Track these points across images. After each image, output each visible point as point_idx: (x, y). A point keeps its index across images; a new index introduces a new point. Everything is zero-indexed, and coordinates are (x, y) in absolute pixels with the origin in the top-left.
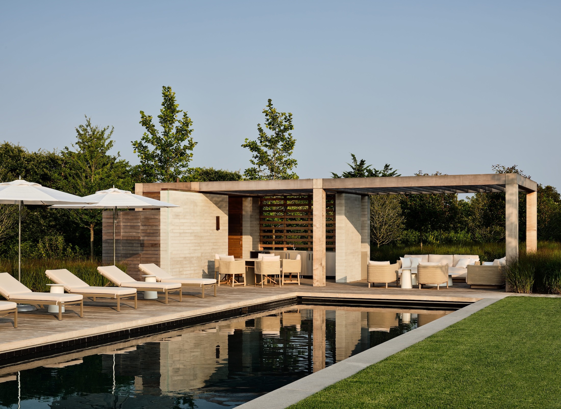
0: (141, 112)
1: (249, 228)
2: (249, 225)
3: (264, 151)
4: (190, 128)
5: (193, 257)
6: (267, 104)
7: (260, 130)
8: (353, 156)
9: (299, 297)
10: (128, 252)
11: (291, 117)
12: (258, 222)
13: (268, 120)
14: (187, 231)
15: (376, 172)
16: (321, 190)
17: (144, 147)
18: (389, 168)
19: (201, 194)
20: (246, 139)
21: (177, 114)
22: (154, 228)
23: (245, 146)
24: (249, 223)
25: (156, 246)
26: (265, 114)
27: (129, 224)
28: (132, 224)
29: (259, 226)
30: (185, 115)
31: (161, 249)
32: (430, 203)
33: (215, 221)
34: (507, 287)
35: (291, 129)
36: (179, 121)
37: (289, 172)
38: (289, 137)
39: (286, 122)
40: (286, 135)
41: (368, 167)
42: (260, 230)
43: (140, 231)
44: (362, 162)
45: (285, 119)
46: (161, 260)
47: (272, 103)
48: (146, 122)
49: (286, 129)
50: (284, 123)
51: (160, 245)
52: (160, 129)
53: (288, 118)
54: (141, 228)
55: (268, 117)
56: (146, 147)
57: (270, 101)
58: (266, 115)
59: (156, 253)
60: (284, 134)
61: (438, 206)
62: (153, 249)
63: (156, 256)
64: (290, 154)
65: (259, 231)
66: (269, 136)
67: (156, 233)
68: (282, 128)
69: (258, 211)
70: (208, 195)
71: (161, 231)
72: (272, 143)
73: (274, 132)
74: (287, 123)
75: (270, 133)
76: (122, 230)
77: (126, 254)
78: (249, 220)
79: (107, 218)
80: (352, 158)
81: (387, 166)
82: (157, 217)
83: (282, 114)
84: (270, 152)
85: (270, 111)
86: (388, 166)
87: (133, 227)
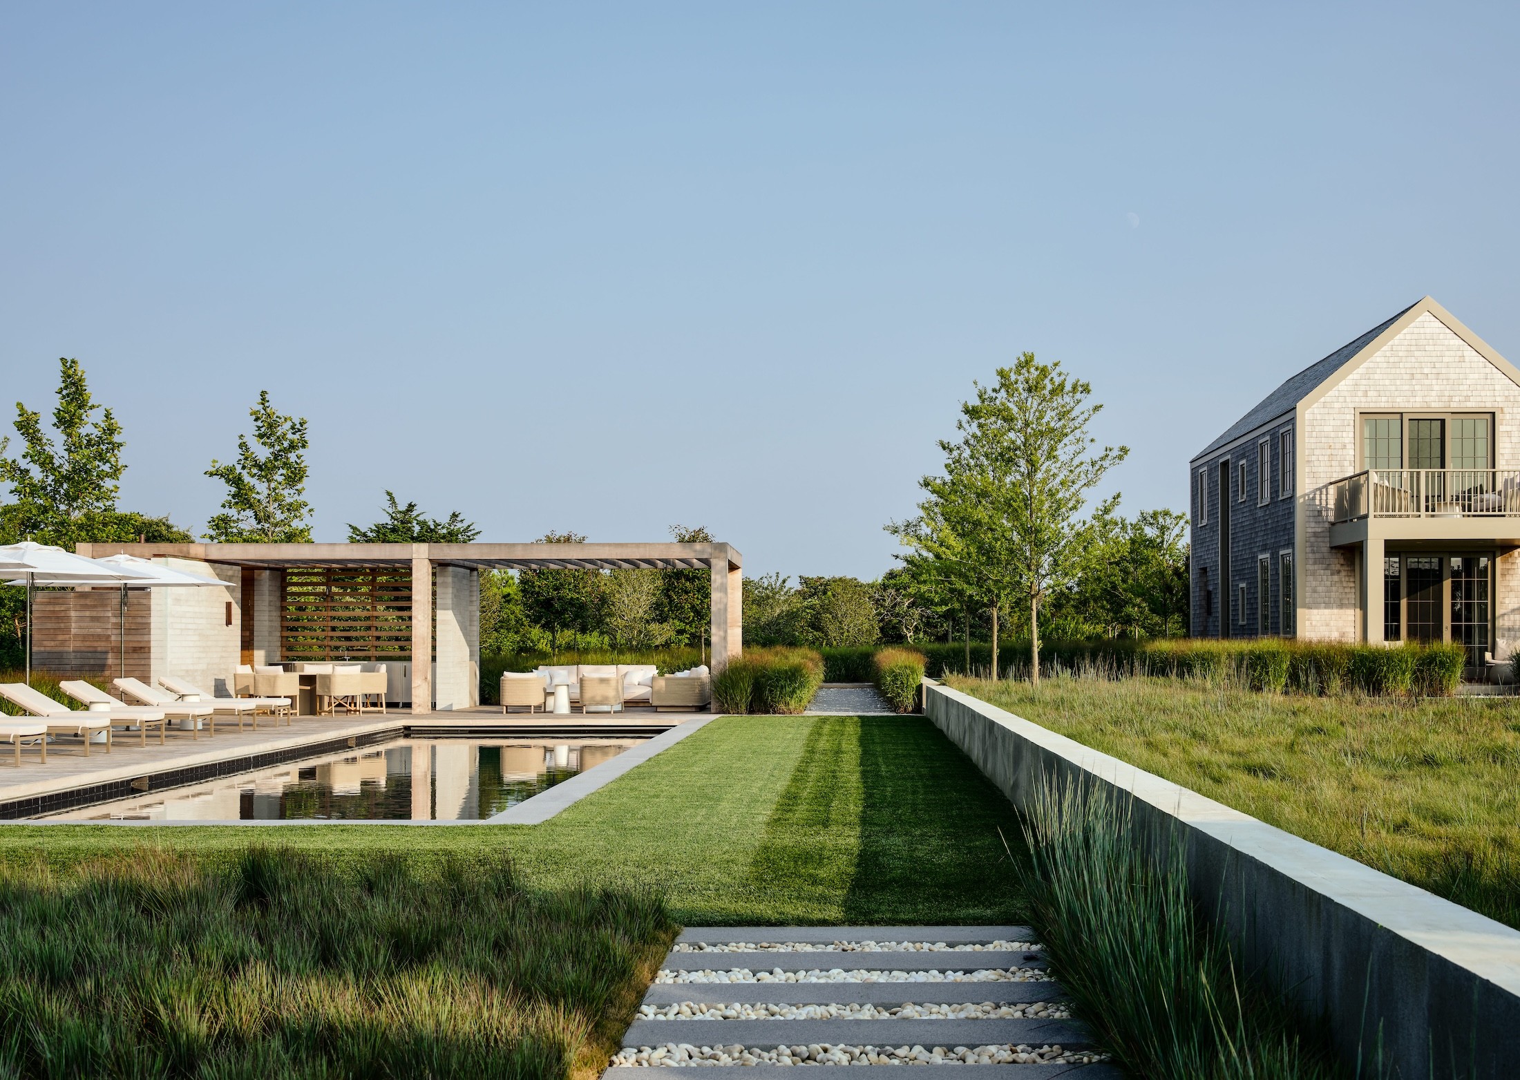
0: (18, 404)
1: (267, 623)
2: (266, 618)
3: (252, 484)
4: (116, 438)
5: (196, 671)
6: (259, 399)
7: (243, 446)
8: (389, 494)
9: (407, 728)
10: (87, 661)
11: (305, 426)
12: (279, 614)
13: (259, 428)
14: (190, 626)
15: (437, 525)
16: (427, 562)
17: (22, 471)
18: (459, 519)
19: (207, 564)
20: (214, 461)
21: (89, 412)
22: (139, 620)
23: (211, 475)
24: (267, 614)
25: (143, 650)
26: (254, 417)
27: (87, 614)
28: (94, 614)
29: (279, 619)
30: (108, 416)
31: (152, 655)
32: (570, 584)
33: (224, 611)
34: (713, 706)
35: (304, 446)
36: (96, 426)
37: (297, 524)
38: (298, 461)
39: (294, 433)
40: (292, 457)
41: (418, 515)
42: (282, 627)
43: (110, 626)
44: (411, 507)
45: (293, 428)
46: (152, 674)
47: (267, 397)
48: (27, 426)
49: (292, 447)
50: (290, 436)
51: (149, 648)
52: (56, 441)
53: (298, 426)
54: (114, 620)
55: (259, 423)
56: (28, 471)
57: (263, 393)
58: (256, 420)
59: (143, 663)
60: (289, 455)
61: (584, 588)
62: (136, 656)
63: (141, 668)
64: (299, 492)
65: (280, 629)
66: (262, 459)
67: (144, 628)
68: (286, 444)
69: (278, 594)
70: (217, 565)
71: (152, 626)
72: (265, 470)
73: (271, 450)
74: (297, 436)
75: (263, 453)
76: (73, 625)
77: (83, 665)
78: (266, 609)
79: (42, 604)
80: (388, 498)
81: (455, 515)
82: (144, 601)
83: (286, 419)
84: (262, 488)
85: (263, 412)
86: (457, 516)
87: (94, 619)
